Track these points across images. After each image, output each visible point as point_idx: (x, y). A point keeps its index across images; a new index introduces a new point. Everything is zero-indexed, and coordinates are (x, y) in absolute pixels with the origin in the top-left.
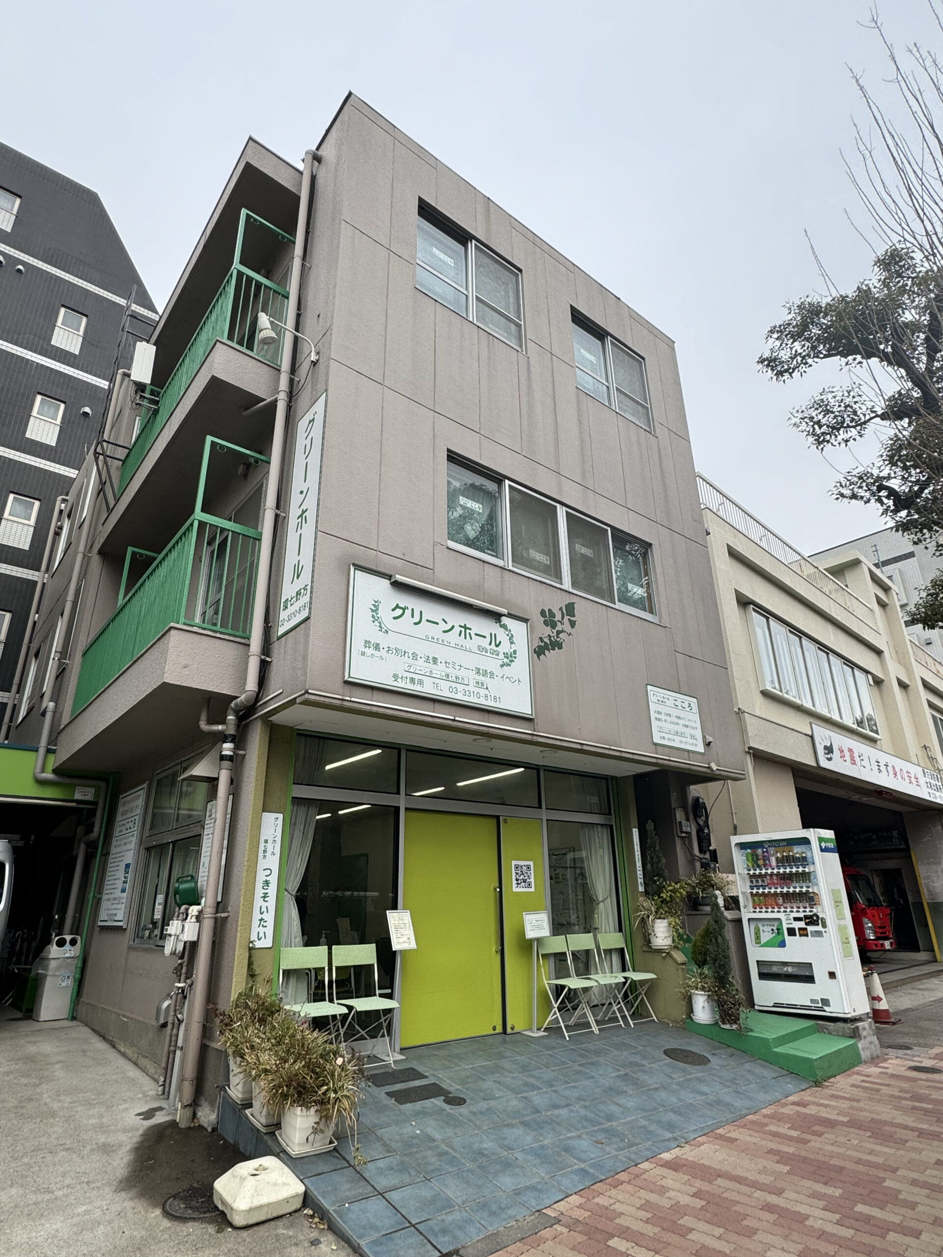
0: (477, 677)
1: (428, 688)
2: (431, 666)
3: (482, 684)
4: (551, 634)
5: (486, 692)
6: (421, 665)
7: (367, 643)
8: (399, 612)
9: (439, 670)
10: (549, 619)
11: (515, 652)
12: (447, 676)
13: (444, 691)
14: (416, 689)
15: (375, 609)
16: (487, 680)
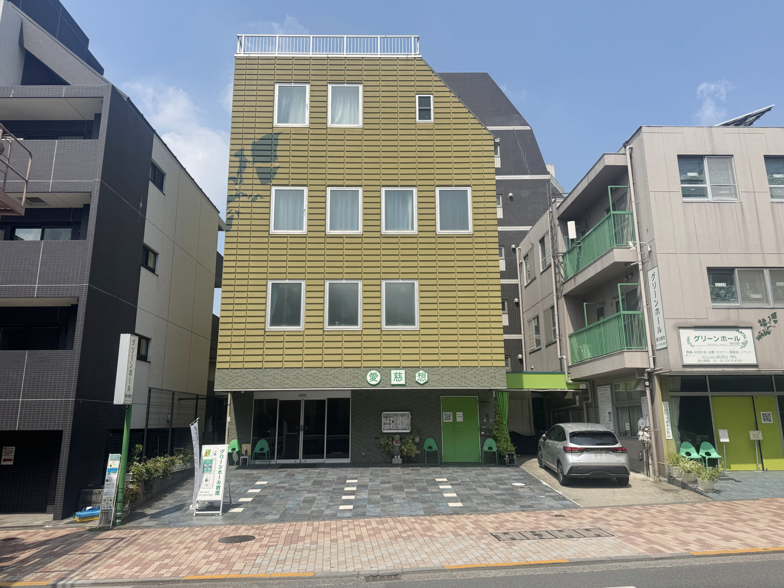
0: (731, 354)
1: (712, 362)
2: (712, 354)
3: (733, 356)
4: (765, 329)
5: (735, 359)
6: (708, 355)
7: (688, 352)
8: (697, 338)
9: (715, 355)
10: (763, 323)
11: (747, 341)
12: (719, 356)
13: (718, 362)
14: (708, 363)
15: (688, 340)
16: (735, 355)
